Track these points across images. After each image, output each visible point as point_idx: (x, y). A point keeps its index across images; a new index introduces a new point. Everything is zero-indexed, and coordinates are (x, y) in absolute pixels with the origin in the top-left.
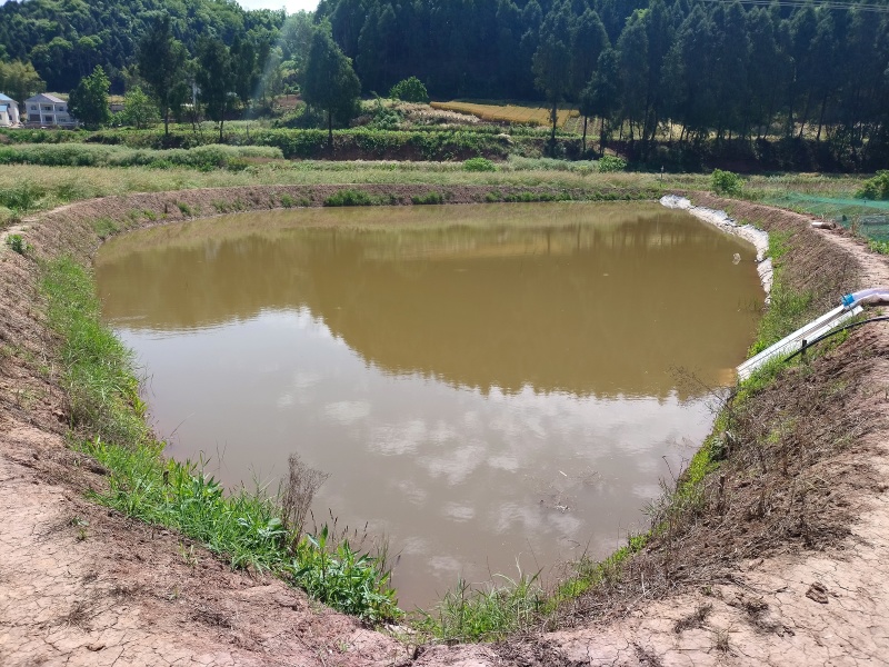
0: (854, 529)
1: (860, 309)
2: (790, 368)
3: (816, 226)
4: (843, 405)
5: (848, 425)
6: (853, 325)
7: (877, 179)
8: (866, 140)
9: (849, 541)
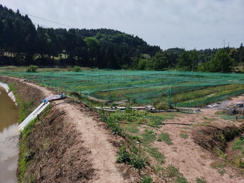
0: (94, 167)
1: (49, 103)
2: (37, 124)
3: (22, 81)
4: (62, 131)
5: (68, 137)
6: (49, 107)
7: (30, 67)
8: (24, 57)
9: (96, 172)
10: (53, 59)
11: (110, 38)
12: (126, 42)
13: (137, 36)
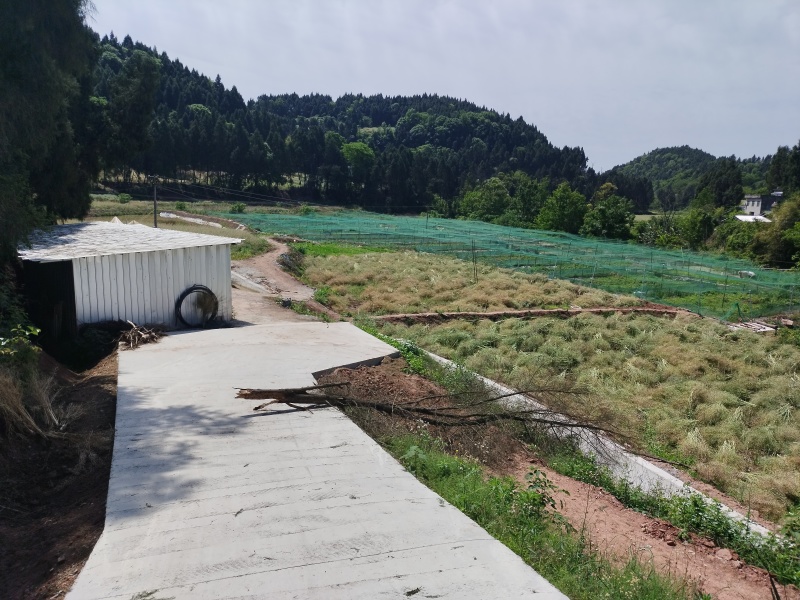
7: (236, 204)
10: (276, 188)
11: (441, 124)
12: (483, 138)
13: (521, 117)
